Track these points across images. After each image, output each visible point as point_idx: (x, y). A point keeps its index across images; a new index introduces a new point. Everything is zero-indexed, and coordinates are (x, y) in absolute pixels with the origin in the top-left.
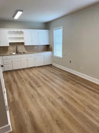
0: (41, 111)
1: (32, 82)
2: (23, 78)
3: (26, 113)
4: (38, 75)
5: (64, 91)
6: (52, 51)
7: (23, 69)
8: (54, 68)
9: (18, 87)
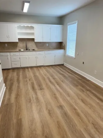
0: (32, 121)
1: (35, 83)
2: (28, 77)
3: (15, 121)
4: (45, 75)
5: (68, 98)
6: (65, 50)
7: (32, 68)
8: (65, 68)
9: (19, 87)
